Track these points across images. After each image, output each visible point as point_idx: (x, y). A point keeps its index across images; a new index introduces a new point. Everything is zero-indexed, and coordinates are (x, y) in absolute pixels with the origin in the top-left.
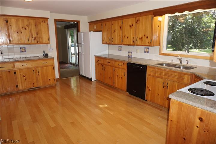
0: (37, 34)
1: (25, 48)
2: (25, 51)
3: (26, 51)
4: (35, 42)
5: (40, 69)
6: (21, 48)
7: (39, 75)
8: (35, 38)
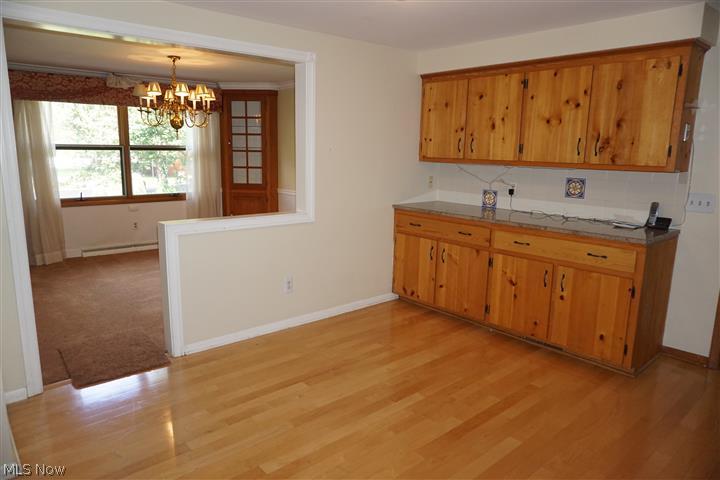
0: (619, 125)
1: (583, 182)
2: (581, 195)
3: (586, 195)
4: (607, 157)
5: (570, 272)
6: (569, 181)
7: (562, 298)
8: (607, 141)
